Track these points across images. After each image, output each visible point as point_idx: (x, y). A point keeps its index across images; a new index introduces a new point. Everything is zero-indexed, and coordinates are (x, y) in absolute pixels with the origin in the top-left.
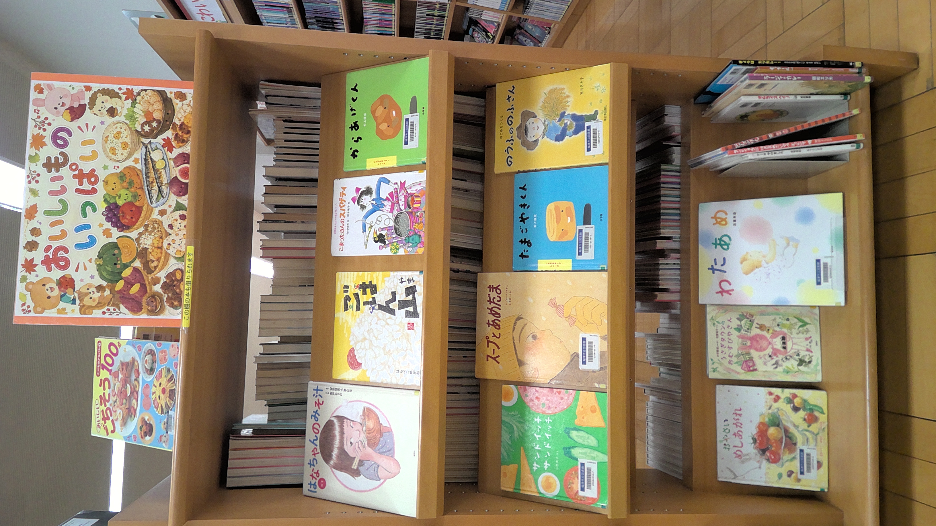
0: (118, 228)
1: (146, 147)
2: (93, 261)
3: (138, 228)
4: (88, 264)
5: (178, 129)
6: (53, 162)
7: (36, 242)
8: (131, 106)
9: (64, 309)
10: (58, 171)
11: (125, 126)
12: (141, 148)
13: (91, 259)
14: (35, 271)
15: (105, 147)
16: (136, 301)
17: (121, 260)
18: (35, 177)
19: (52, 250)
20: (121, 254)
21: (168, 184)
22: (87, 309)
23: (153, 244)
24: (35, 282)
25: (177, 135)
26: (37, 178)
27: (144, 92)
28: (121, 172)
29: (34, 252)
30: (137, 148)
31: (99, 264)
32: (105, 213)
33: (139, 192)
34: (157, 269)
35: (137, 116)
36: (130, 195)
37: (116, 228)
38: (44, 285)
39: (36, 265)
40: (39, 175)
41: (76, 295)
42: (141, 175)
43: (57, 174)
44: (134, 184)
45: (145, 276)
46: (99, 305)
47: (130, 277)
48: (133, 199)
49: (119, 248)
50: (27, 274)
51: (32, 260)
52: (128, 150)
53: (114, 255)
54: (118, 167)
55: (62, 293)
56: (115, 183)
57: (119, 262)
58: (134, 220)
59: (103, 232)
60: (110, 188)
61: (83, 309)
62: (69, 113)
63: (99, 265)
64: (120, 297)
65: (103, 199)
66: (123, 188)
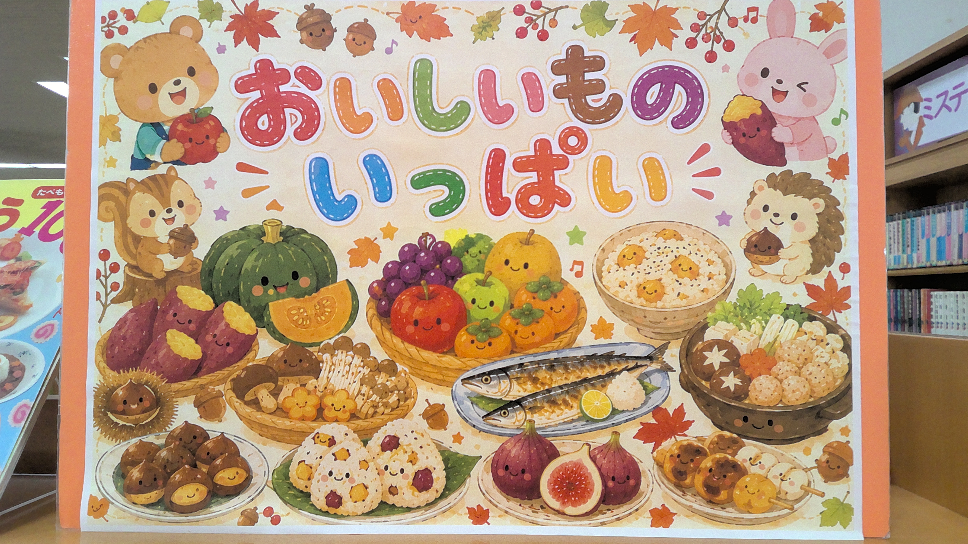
0: (384, 283)
1: (650, 358)
2: (274, 214)
3: (382, 342)
4: (264, 198)
5: (718, 456)
6: (588, 76)
7: (330, 39)
8: (788, 307)
9: (116, 136)
10: (558, 93)
11: (716, 288)
12: (648, 341)
13: (280, 208)
14: (237, 42)
15: (644, 230)
16: (142, 352)
17: (279, 297)
18: (535, 27)
19: (303, 89)
20: (297, 297)
21: (533, 430)
22: (118, 203)
23: (333, 393)
24: (202, 43)
25: (699, 451)
26: (532, 34)
27: (840, 345)
28: (563, 283)
29: (298, 35)
30: (647, 331)
31: (264, 234)
32: (429, 242)
33: (502, 342)
34: (249, 410)
35: (756, 325)
36: (491, 314)
37: (380, 276)
38: (191, 72)
39: (255, 44)
40: (543, 36)
41: (162, 169)
42: (555, 344)
43: (548, 92)
44: (528, 325)
45: (225, 372)
46: (130, 239)
47: (222, 326)
48: (476, 324)
49: (317, 289)
50: (227, 20)
51: (271, 32)
52: (638, 302)
53: (295, 276)
54: (579, 274)
55: (166, 128)
56: (526, 266)
57: (271, 292)
58: (410, 329)
59: (367, 239)
60: (510, 251)
61: (116, 192)
62: (753, 116)
63: (260, 233)
64: (155, 303)
65: (472, 235)
66: (513, 293)
